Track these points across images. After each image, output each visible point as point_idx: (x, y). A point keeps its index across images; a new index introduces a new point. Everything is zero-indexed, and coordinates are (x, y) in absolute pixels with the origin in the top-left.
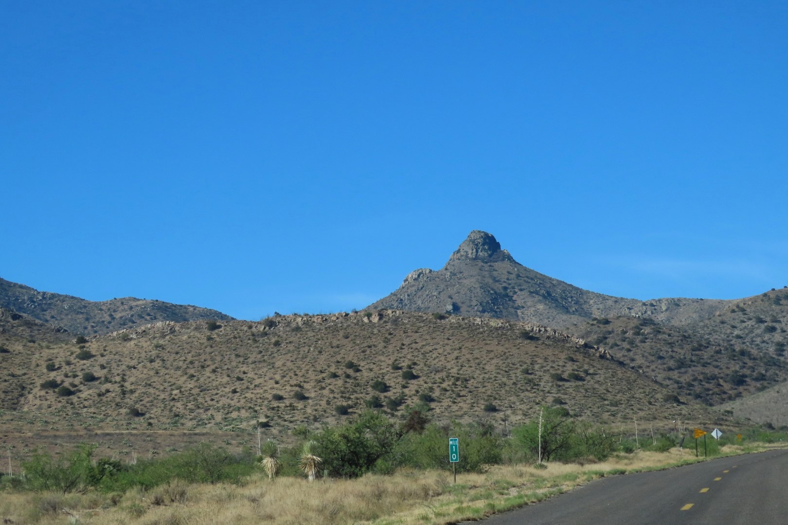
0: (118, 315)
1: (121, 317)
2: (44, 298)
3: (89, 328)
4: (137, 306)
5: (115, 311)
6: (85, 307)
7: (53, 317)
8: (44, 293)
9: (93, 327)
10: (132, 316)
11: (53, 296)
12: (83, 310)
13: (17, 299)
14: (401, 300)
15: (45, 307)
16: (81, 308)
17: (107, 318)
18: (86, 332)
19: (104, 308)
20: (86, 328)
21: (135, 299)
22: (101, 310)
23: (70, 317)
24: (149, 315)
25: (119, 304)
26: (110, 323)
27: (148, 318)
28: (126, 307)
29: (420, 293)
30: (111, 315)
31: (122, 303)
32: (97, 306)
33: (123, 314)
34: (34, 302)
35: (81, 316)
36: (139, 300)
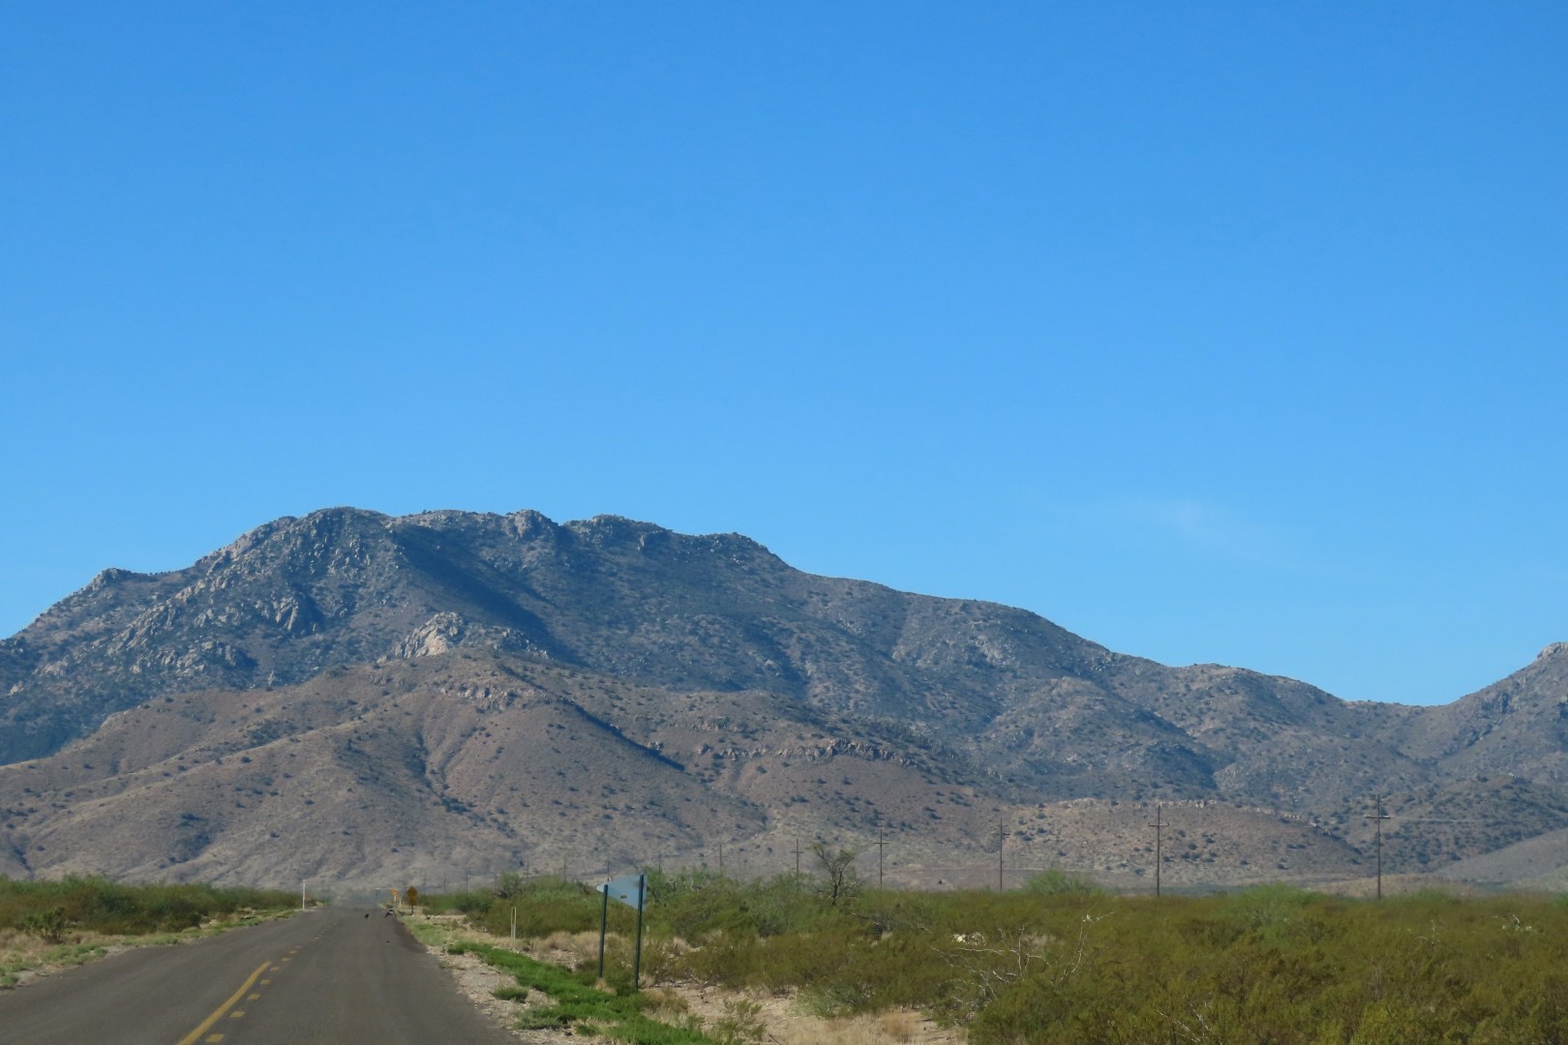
0: (1194, 687)
1: (1198, 690)
2: (1113, 660)
3: (1161, 700)
4: (1218, 676)
5: (1192, 681)
6: (1159, 673)
7: (1122, 684)
8: (1114, 654)
9: (1165, 699)
10: (1210, 688)
11: (1125, 658)
12: (1158, 678)
13: (1082, 661)
14: (1518, 684)
15: (1114, 671)
16: (1154, 675)
17: (1182, 689)
18: (1157, 704)
19: (1181, 676)
20: (1157, 700)
21: (1218, 667)
22: (1177, 678)
23: (1141, 685)
24: (1229, 688)
25: (1198, 672)
26: (1185, 695)
27: (1228, 692)
28: (1206, 676)
29: (1540, 677)
30: (1187, 686)
31: (1202, 672)
32: (1174, 671)
33: (1201, 685)
34: (1102, 665)
35: (1153, 685)
36: (1222, 667)
